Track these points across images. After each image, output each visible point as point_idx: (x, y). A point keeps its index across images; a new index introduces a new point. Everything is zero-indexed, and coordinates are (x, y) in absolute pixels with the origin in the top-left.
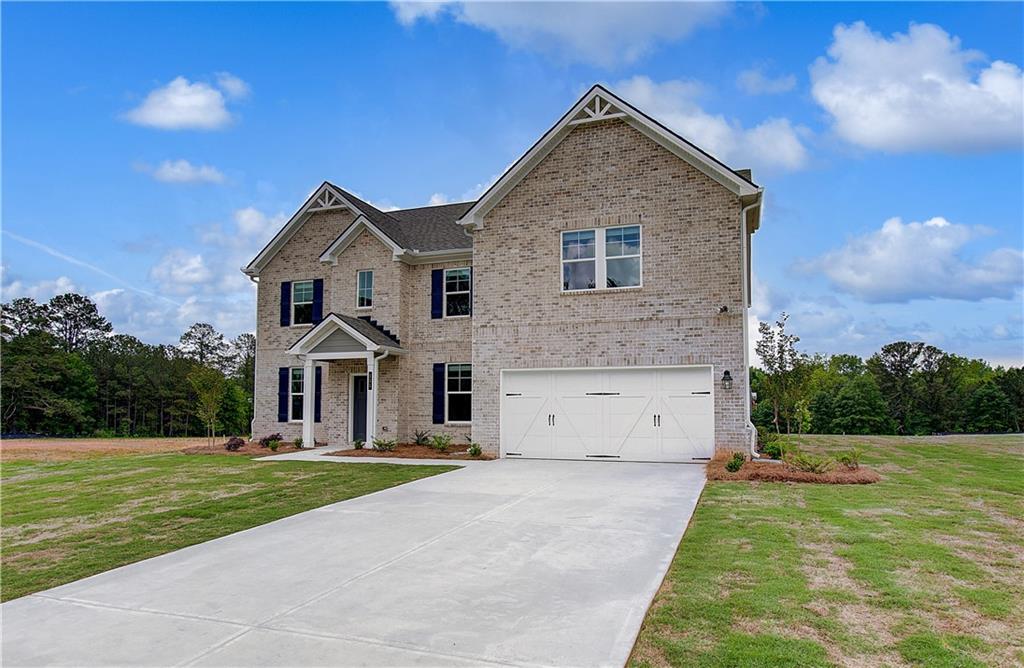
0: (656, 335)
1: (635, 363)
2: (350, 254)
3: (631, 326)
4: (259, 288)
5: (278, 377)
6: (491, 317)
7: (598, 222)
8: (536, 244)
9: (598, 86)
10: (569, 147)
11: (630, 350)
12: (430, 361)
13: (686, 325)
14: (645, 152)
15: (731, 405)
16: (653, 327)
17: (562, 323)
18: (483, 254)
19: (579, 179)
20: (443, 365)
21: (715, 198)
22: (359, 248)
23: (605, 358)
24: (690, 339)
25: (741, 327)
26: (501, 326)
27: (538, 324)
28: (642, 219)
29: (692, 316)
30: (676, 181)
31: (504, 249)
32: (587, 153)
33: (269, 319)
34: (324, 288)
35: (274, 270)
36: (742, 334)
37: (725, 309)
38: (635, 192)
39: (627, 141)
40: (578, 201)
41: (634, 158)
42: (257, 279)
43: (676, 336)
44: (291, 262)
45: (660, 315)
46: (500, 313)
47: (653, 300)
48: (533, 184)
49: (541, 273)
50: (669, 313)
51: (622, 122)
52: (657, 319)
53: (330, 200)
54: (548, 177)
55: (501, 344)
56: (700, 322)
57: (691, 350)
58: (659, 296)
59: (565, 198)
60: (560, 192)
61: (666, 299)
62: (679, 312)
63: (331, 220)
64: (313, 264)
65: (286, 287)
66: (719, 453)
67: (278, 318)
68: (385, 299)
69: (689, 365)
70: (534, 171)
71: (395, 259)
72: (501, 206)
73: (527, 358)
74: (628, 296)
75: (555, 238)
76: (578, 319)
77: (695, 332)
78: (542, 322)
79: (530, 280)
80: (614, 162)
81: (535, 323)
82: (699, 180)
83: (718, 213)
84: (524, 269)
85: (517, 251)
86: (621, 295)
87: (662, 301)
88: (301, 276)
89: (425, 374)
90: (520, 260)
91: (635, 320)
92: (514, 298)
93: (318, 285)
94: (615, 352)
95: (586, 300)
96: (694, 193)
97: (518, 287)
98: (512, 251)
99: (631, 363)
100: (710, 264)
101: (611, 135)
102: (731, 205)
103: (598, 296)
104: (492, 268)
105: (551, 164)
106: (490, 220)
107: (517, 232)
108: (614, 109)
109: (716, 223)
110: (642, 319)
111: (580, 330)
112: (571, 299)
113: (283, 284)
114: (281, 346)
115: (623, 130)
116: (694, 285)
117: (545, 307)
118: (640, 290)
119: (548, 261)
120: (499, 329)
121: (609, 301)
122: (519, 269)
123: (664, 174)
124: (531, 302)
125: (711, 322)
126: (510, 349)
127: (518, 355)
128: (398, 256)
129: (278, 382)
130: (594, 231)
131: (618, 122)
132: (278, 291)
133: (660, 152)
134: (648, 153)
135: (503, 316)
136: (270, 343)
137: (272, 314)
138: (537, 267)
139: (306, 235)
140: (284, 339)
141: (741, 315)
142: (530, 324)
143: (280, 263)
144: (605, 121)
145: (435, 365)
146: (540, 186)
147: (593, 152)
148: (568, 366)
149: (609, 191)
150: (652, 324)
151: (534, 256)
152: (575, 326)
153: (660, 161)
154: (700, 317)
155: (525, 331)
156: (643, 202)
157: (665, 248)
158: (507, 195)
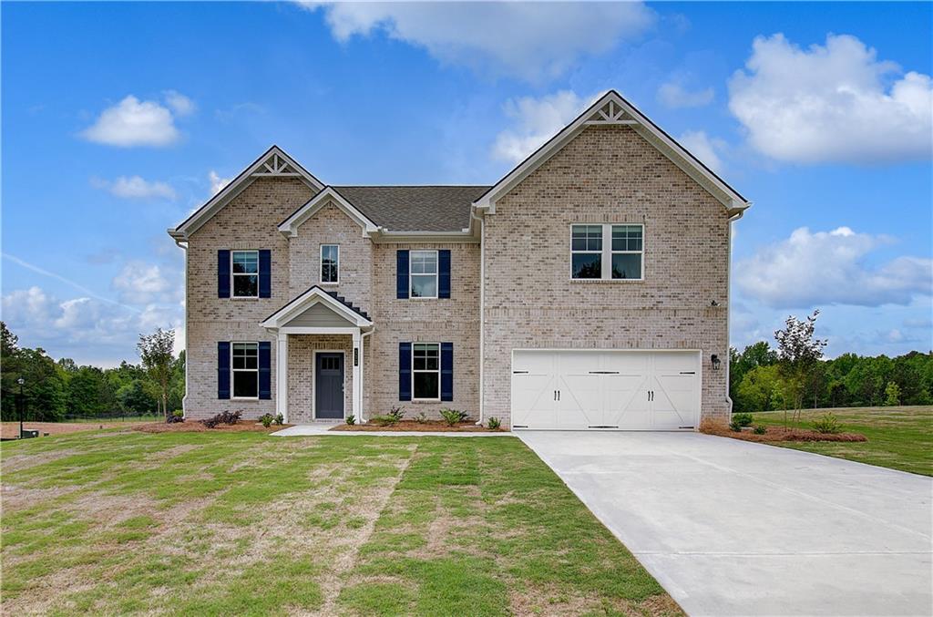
0: (657, 322)
1: (638, 346)
2: (312, 226)
3: (633, 314)
4: (189, 255)
5: (216, 352)
6: (503, 299)
7: (606, 218)
8: (548, 233)
9: (613, 91)
10: (580, 146)
11: (633, 334)
12: (396, 340)
13: (681, 315)
14: (649, 159)
15: (715, 383)
16: (653, 315)
17: (572, 308)
18: (494, 239)
19: (589, 176)
20: (409, 344)
21: (708, 208)
22: (323, 221)
23: (611, 341)
24: (684, 328)
25: (726, 319)
26: (514, 308)
27: (550, 308)
28: (646, 220)
29: (687, 307)
30: (675, 189)
31: (516, 236)
32: (598, 153)
33: (203, 288)
34: (272, 260)
35: (208, 235)
36: (726, 325)
37: (713, 303)
38: (640, 194)
39: (634, 147)
40: (588, 197)
41: (641, 163)
42: (186, 244)
43: (672, 324)
44: (230, 229)
45: (660, 306)
46: (513, 296)
47: (654, 292)
48: (546, 176)
49: (553, 261)
50: (668, 304)
51: (630, 129)
52: (657, 309)
53: (280, 165)
54: (560, 172)
55: (513, 325)
56: (693, 314)
57: (684, 336)
58: (659, 289)
59: (576, 193)
60: (572, 186)
61: (665, 292)
62: (675, 304)
63: (279, 189)
64: (257, 234)
65: (223, 256)
66: (705, 423)
67: (215, 288)
68: (354, 275)
69: (682, 349)
70: (546, 164)
71: (364, 235)
72: (513, 194)
73: (540, 339)
74: (632, 287)
75: (566, 230)
76: (585, 306)
77: (689, 322)
78: (554, 307)
79: (542, 266)
80: (622, 165)
81: (546, 307)
82: (695, 190)
83: (710, 221)
84: (536, 256)
85: (530, 238)
86: (625, 286)
87: (661, 293)
88: (244, 246)
89: (390, 352)
90: (532, 247)
91: (638, 309)
92: (526, 282)
93: (265, 256)
94: (620, 336)
95: (594, 289)
96: (691, 202)
97: (531, 272)
98: (524, 238)
99: (633, 346)
100: (703, 264)
101: (621, 140)
102: (720, 215)
103: (605, 286)
104: (504, 253)
105: (563, 159)
106: (502, 206)
107: (530, 221)
108: (626, 116)
109: (708, 229)
110: (644, 308)
111: (589, 314)
112: (580, 287)
113: (220, 252)
114: (219, 319)
115: (630, 136)
116: (689, 281)
117: (556, 293)
118: (643, 283)
119: (559, 250)
120: (511, 311)
121: (615, 291)
122: (531, 256)
123: (666, 181)
124: (542, 287)
125: (702, 313)
126: (522, 330)
127: (530, 336)
128: (368, 233)
129: (217, 357)
130: (601, 227)
131: (627, 129)
132: (214, 259)
133: (662, 161)
134: (652, 160)
135: (515, 298)
136: (205, 315)
137: (206, 284)
138: (547, 256)
139: (248, 201)
140: (223, 310)
141: (726, 309)
142: (541, 308)
143: (216, 229)
144: (615, 126)
145: (401, 344)
146: (551, 179)
147: (603, 153)
148: (577, 347)
149: (617, 191)
150: (652, 312)
151: (546, 244)
152: (585, 311)
153: (663, 169)
154: (693, 309)
155: (536, 314)
156: (647, 204)
157: (665, 247)
158: (520, 184)
